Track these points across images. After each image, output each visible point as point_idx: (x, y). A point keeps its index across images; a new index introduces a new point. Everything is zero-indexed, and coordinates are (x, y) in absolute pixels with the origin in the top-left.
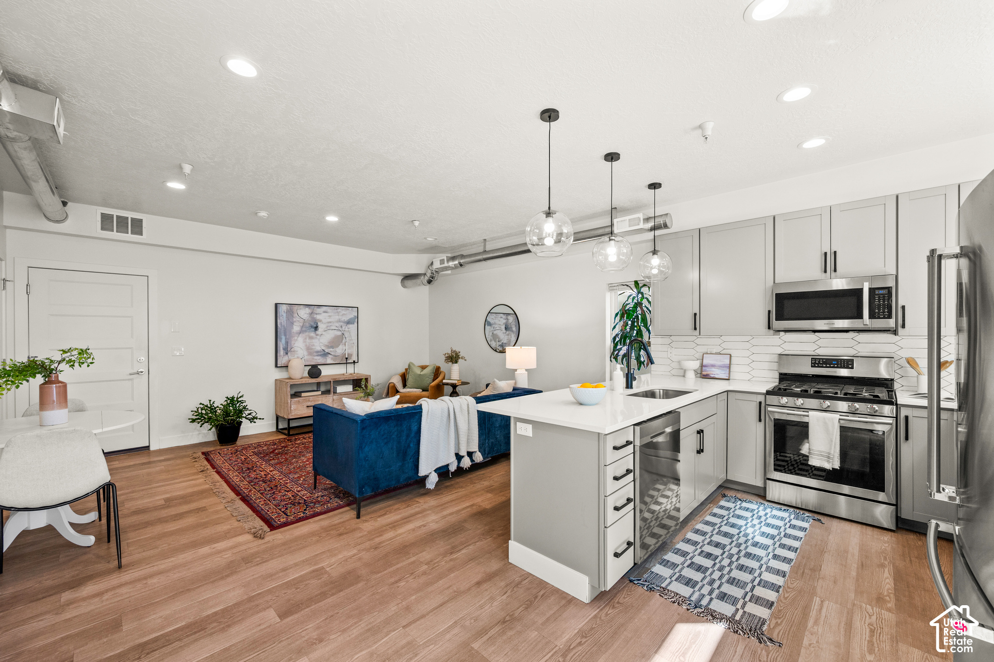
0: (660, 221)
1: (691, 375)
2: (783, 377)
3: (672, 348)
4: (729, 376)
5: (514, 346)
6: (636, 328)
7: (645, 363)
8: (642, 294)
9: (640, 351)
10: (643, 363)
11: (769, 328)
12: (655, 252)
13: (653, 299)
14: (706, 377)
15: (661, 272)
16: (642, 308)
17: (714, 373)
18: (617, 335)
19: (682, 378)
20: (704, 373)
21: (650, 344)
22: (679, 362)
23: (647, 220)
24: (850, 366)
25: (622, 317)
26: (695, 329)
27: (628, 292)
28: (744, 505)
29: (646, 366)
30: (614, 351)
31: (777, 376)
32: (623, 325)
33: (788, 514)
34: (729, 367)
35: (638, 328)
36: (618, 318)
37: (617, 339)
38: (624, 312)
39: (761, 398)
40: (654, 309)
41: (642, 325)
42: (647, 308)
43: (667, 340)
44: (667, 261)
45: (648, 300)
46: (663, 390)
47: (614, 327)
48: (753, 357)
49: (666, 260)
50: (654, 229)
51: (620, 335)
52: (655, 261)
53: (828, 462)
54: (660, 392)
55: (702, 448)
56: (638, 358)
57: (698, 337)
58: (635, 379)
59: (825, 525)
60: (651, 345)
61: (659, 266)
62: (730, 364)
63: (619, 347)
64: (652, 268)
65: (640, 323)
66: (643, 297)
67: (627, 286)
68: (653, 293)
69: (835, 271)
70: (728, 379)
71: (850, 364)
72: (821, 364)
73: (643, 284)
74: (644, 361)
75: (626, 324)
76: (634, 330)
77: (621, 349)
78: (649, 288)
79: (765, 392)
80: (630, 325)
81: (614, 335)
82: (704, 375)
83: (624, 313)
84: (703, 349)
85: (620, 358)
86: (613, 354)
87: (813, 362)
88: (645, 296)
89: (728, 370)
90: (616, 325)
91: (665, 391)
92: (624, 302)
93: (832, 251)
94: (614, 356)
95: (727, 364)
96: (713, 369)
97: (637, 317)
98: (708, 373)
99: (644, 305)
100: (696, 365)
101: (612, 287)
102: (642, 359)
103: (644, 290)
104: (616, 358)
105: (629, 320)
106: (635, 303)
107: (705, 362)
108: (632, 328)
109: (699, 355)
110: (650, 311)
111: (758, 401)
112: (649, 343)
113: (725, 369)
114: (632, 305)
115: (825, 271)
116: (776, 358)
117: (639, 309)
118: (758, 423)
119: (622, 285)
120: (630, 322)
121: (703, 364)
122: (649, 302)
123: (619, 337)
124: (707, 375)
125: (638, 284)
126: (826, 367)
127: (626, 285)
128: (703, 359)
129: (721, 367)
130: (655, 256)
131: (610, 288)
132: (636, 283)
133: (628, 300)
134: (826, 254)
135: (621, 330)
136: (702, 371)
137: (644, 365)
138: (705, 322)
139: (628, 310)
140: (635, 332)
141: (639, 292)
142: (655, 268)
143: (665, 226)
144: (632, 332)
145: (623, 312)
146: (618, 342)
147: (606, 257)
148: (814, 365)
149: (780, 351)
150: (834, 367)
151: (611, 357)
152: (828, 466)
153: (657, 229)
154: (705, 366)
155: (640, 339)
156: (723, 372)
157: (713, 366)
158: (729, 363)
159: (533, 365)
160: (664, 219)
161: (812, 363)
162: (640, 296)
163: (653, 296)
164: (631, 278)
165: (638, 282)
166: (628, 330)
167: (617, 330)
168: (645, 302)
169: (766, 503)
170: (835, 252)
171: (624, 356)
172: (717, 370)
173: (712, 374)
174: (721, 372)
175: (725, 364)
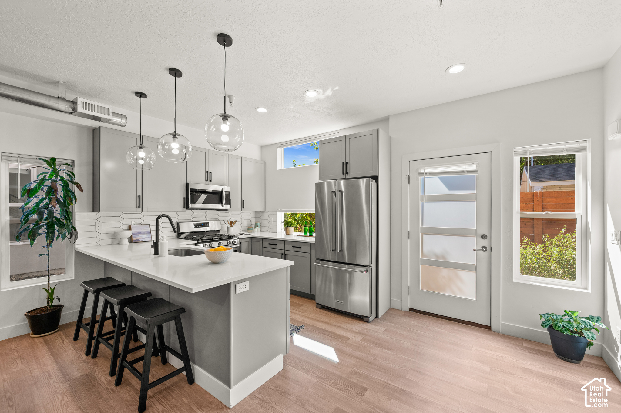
1: (125, 242)
4: (152, 239)
14: (136, 242)
17: (141, 238)
19: (118, 246)
20: (134, 239)
26: (139, 207)
34: (151, 233)
43: (94, 216)
72: (198, 226)
82: (134, 241)
84: (129, 222)
89: (150, 235)
95: (149, 231)
96: (140, 235)
98: (137, 238)
107: (133, 231)
109: (125, 227)
113: (148, 234)
124: (137, 240)
129: (145, 233)
136: (132, 238)
148: (196, 226)
150: (202, 227)
154: (134, 234)
156: (148, 237)
157: (140, 233)
170: (211, 172)
172: (143, 235)
173: (140, 239)
174: (146, 237)
175: (147, 231)
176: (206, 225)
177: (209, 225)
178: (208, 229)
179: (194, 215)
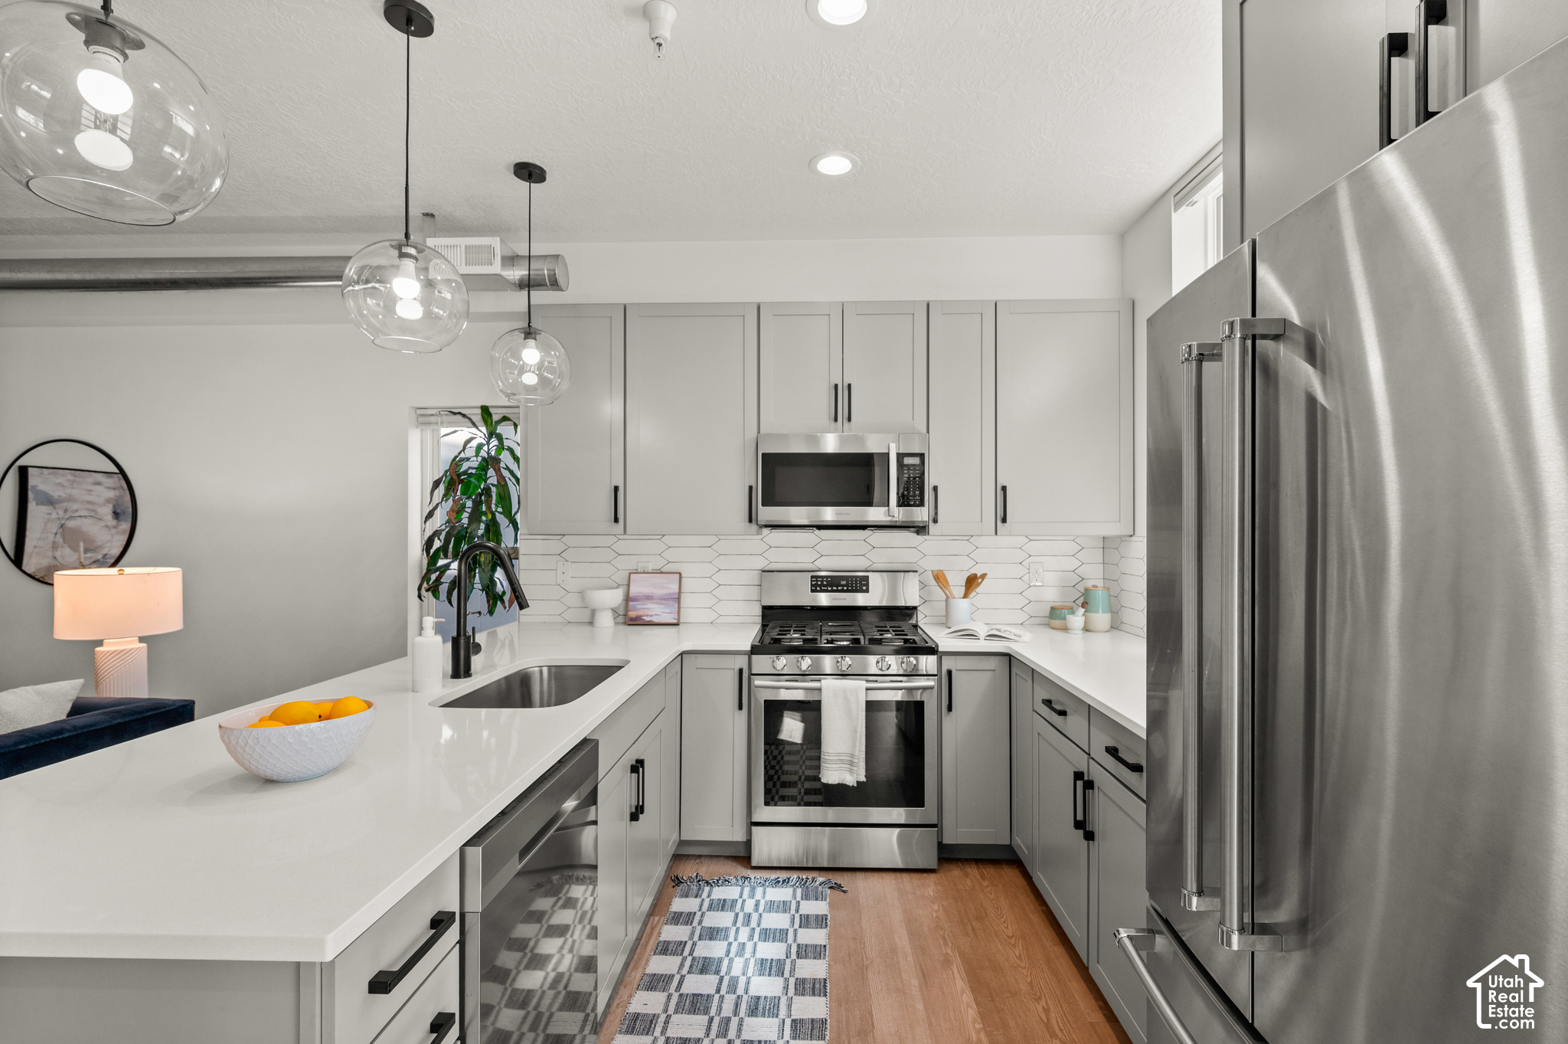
0: (543, 269)
1: (606, 620)
2: (770, 614)
3: (566, 563)
4: (679, 619)
5: (114, 565)
6: (484, 518)
7: (506, 598)
8: (500, 438)
9: (494, 570)
10: (501, 598)
11: (750, 521)
12: (529, 333)
13: (525, 451)
14: (636, 622)
15: (544, 381)
16: (498, 471)
17: (650, 613)
18: (436, 534)
19: (588, 628)
20: (632, 614)
21: (518, 554)
22: (582, 593)
23: (510, 260)
24: (864, 588)
25: (450, 488)
26: (616, 520)
27: (464, 433)
28: (719, 893)
29: (507, 604)
30: (429, 572)
31: (758, 611)
32: (452, 510)
33: (791, 889)
34: (679, 600)
35: (490, 516)
36: (441, 489)
37: (437, 544)
38: (455, 477)
39: (742, 662)
40: (526, 474)
41: (500, 510)
42: (512, 473)
43: (555, 545)
44: (557, 356)
45: (511, 451)
46: (550, 667)
47: (430, 515)
48: (720, 578)
49: (555, 354)
50: (528, 284)
51: (444, 533)
52: (531, 354)
53: (851, 771)
54: (541, 672)
55: (641, 804)
56: (489, 588)
57: (620, 537)
58: (478, 648)
59: (849, 894)
60: (520, 557)
61: (540, 366)
62: (680, 593)
63: (441, 562)
64: (522, 370)
65: (493, 506)
66: (501, 447)
67: (464, 416)
68: (525, 438)
69: (849, 419)
70: (677, 624)
71: (864, 585)
72: (825, 586)
73: (500, 416)
74: (504, 593)
75: (459, 510)
76: (480, 521)
77: (447, 567)
78: (516, 426)
79: (749, 649)
80: (469, 510)
81: (428, 533)
82: (632, 619)
83: (455, 479)
84: (630, 564)
85: (444, 589)
86: (425, 578)
87: (813, 583)
88: (506, 443)
89: (676, 605)
90: (435, 508)
91: (553, 670)
92: (456, 454)
93: (846, 384)
94: (430, 584)
95: (674, 594)
96: (650, 605)
97: (487, 491)
98: (640, 613)
99: (502, 465)
100: (615, 597)
101: (425, 417)
102: (499, 589)
103: (505, 430)
104: (434, 590)
105: (468, 498)
106: (484, 459)
107: (635, 590)
108: (475, 517)
109: (621, 577)
110: (518, 480)
111: (737, 668)
112: (516, 550)
113: (670, 602)
114: (475, 463)
115: (836, 420)
116: (754, 578)
117: (491, 472)
118: (738, 712)
119: (450, 412)
120: (469, 504)
121: (630, 595)
122: (516, 459)
123: (442, 537)
124: (638, 618)
125: (490, 415)
126: (832, 591)
127: (460, 413)
128: (629, 585)
129: (664, 599)
130: (531, 342)
131: (421, 419)
132: (486, 411)
133: (464, 450)
134: (836, 386)
135: (448, 522)
136: (627, 609)
137: (503, 602)
138: (634, 505)
139: (465, 473)
140: (482, 526)
141: (492, 434)
142: (530, 371)
143: (555, 284)
144: (474, 526)
145: (452, 479)
146: (438, 550)
147: (390, 302)
148: (819, 586)
149: (762, 564)
150: (842, 591)
151: (419, 589)
152: (850, 780)
153: (534, 286)
154: (635, 599)
155: (491, 544)
156: (668, 611)
157: (649, 598)
158: (677, 591)
159: (174, 622)
160: (552, 268)
161: (812, 585)
162: (494, 442)
163: (525, 443)
164: (472, 400)
165: (491, 410)
166: (465, 521)
167: (439, 520)
168: (506, 458)
169: (752, 874)
170: (849, 386)
171: (455, 583)
172: (657, 606)
173: (647, 616)
174: (664, 610)
175: (670, 594)
176: (859, 584)
177: (867, 585)
178: (860, 599)
179: (823, 547)
